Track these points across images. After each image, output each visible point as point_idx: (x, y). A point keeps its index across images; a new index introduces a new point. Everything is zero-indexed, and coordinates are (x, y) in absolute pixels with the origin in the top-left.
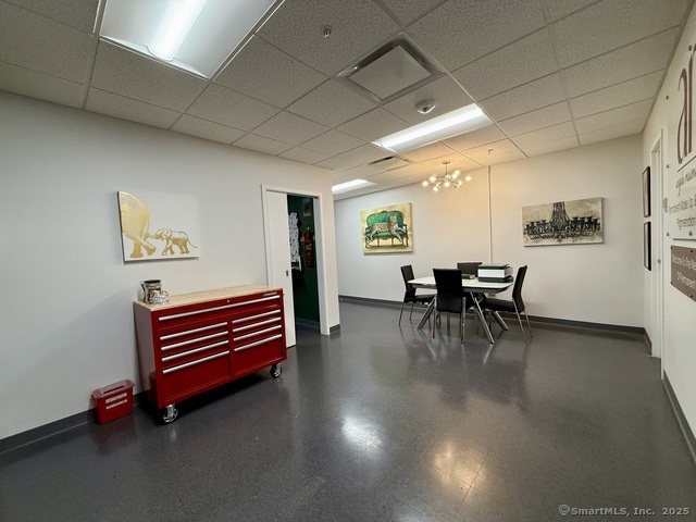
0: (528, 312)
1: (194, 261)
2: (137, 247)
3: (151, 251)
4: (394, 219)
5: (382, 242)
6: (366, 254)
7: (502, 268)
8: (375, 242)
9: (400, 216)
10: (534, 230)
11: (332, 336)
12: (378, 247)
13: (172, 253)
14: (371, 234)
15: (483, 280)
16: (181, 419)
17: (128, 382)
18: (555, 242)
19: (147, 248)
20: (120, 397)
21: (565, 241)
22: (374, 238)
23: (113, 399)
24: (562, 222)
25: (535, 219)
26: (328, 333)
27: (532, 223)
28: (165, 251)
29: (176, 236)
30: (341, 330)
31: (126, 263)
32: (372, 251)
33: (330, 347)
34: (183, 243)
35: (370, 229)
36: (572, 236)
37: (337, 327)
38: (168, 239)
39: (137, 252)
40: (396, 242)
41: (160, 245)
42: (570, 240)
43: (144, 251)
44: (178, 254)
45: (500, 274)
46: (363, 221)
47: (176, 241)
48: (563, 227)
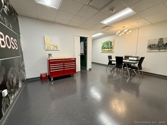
0: (143, 70)
1: (59, 51)
2: (48, 47)
3: (50, 48)
4: (109, 44)
5: (106, 50)
6: (102, 53)
7: (136, 57)
8: (104, 50)
9: (111, 43)
10: (151, 47)
11: (89, 71)
12: (105, 51)
13: (54, 49)
14: (103, 48)
15: (130, 60)
16: (54, 81)
17: (46, 73)
18: (158, 50)
19: (50, 47)
20: (45, 75)
21: (161, 50)
22: (104, 48)
23: (44, 75)
24: (161, 44)
25: (152, 43)
26: (88, 70)
27: (151, 45)
28: (53, 48)
29: (55, 45)
30: (92, 70)
31: (46, 50)
32: (103, 52)
33: (89, 73)
34: (56, 47)
35: (103, 46)
36: (164, 49)
37: (91, 69)
38: (54, 46)
39: (48, 48)
40: (109, 50)
41: (52, 47)
42: (163, 50)
43: (49, 48)
44: (55, 49)
45: (136, 59)
46: (102, 44)
47: (55, 46)
48: (161, 46)
